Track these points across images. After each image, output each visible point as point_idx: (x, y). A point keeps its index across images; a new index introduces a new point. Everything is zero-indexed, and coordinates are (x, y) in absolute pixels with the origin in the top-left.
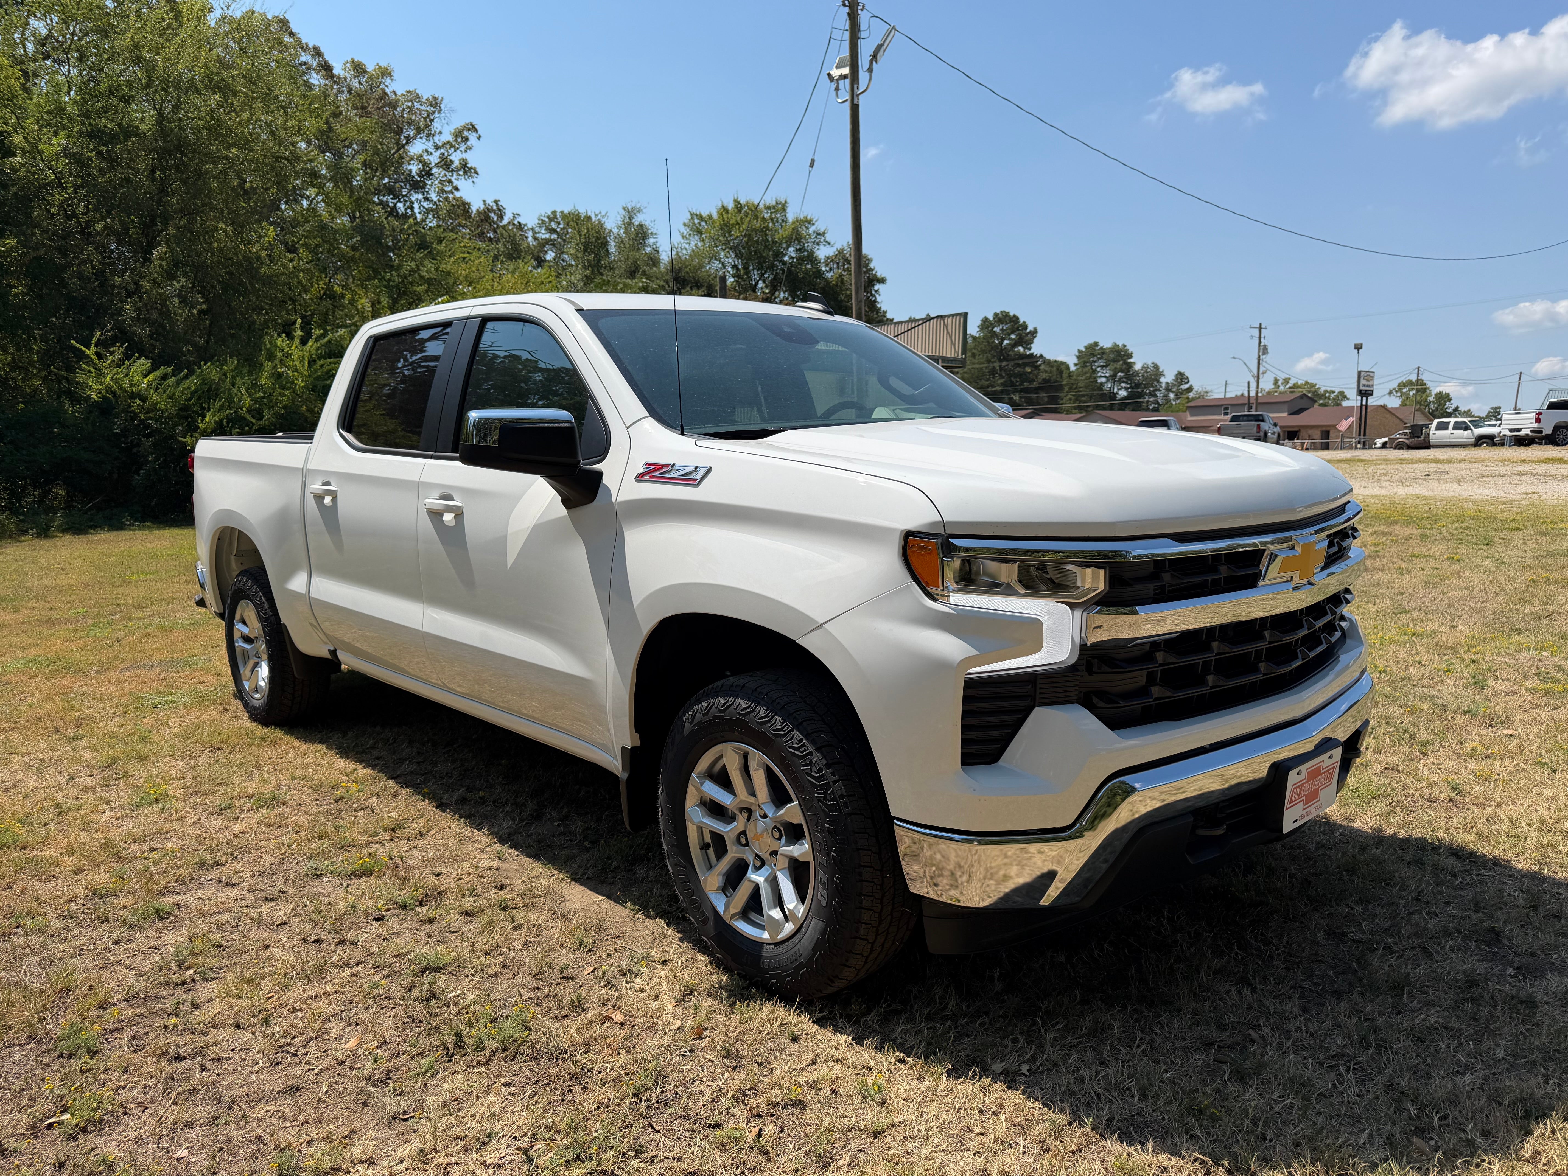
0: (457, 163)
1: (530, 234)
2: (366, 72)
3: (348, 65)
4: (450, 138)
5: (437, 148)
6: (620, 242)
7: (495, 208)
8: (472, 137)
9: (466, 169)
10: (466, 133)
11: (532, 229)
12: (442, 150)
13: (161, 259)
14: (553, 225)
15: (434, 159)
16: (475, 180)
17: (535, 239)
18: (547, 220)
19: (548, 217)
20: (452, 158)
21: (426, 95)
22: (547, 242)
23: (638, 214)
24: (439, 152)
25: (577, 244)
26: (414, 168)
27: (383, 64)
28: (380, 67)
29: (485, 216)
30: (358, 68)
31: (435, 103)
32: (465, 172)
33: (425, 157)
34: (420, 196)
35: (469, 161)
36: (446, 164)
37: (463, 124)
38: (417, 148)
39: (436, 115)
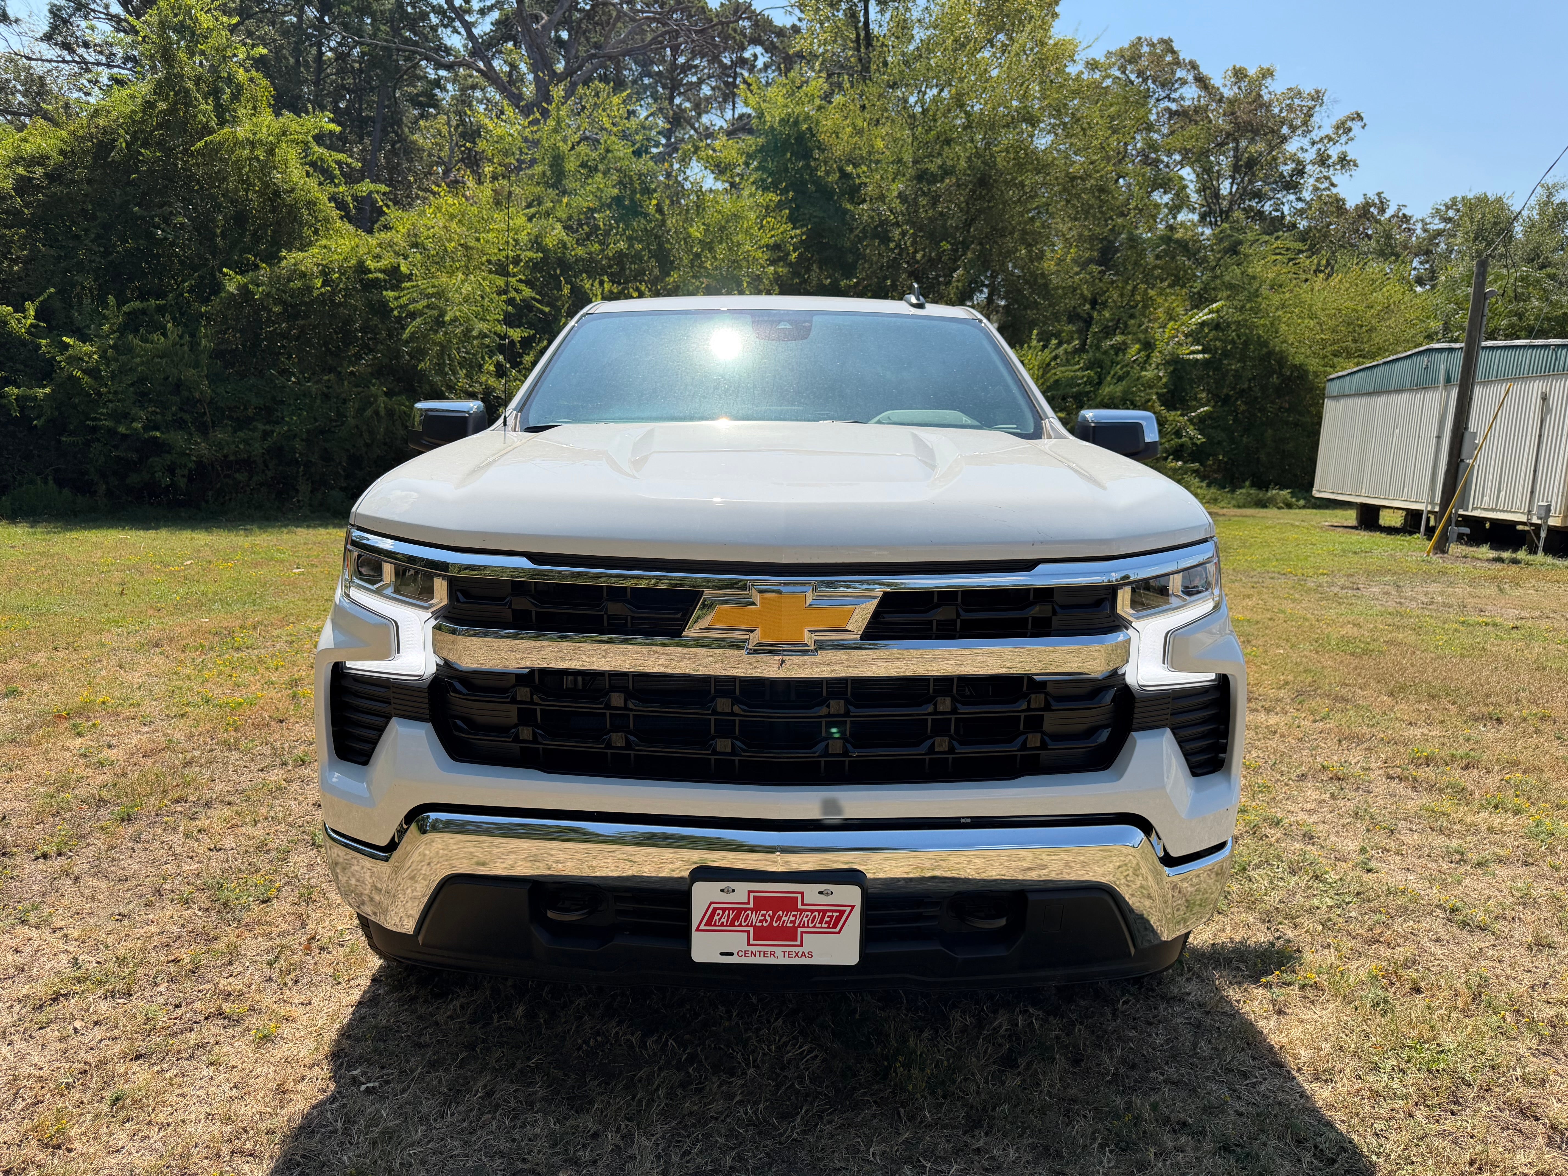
0: (1335, 158)
1: (1419, 226)
2: (1246, 76)
3: (1229, 73)
4: (1330, 131)
5: (1313, 143)
6: (1531, 226)
7: (1377, 201)
8: (1356, 126)
9: (1344, 161)
10: (1349, 124)
11: (1422, 220)
12: (1319, 146)
13: (958, 281)
14: (1451, 213)
15: (1310, 155)
16: (1353, 173)
17: (1425, 231)
18: (1443, 208)
19: (1446, 205)
20: (1329, 152)
21: (1308, 88)
22: (1439, 233)
23: (1561, 191)
24: (1316, 147)
25: (1467, 233)
26: (1287, 169)
27: (1265, 66)
28: (1262, 69)
29: (1364, 211)
30: (1239, 74)
31: (1317, 97)
32: (1343, 167)
33: (1300, 155)
34: (1292, 197)
35: (1348, 153)
36: (1322, 160)
37: (1347, 113)
38: (1292, 147)
39: (1317, 108)
